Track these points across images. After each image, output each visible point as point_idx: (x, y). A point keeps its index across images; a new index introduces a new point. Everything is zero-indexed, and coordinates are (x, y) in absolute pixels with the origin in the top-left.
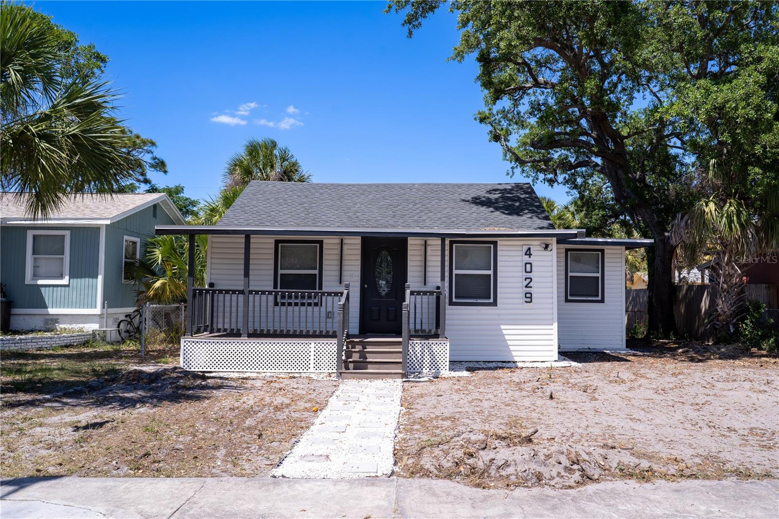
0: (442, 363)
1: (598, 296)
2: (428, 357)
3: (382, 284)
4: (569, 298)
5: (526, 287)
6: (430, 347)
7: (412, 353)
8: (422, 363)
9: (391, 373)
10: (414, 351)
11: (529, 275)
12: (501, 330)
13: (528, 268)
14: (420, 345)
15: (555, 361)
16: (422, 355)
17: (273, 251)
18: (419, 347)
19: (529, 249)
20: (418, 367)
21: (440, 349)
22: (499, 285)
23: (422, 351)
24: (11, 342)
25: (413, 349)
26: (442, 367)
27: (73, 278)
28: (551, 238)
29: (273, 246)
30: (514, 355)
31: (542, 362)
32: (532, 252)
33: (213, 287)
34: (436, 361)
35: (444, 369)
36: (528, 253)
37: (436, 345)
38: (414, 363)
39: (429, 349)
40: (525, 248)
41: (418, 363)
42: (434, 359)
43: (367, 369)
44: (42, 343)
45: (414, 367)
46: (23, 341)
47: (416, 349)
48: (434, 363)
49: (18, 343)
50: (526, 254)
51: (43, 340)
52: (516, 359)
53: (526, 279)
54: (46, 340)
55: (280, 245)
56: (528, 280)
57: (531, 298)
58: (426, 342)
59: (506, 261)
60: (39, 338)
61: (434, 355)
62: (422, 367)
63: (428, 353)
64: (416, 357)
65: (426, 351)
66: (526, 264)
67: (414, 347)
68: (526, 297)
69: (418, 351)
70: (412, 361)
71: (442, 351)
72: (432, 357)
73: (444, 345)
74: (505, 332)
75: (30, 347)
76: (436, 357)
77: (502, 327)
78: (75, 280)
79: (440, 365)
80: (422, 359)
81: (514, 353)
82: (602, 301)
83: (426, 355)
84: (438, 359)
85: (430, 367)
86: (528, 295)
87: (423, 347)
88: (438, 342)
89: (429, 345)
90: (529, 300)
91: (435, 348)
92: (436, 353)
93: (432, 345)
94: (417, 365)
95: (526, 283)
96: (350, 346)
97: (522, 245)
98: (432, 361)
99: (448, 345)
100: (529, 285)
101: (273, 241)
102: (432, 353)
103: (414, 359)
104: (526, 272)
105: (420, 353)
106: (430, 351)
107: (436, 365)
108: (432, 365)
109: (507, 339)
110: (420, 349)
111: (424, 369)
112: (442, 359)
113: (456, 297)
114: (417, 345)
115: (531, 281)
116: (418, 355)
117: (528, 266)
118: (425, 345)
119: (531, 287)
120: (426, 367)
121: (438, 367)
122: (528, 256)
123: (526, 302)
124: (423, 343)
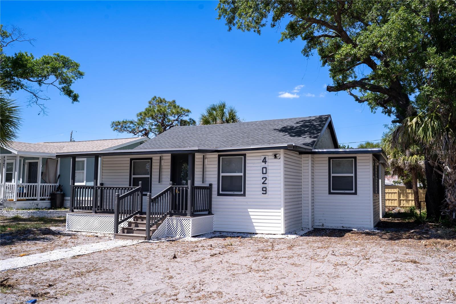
0: (187, 232)
1: (352, 190)
2: (180, 228)
3: (184, 182)
4: (332, 191)
5: (263, 183)
6: (181, 222)
7: (172, 225)
8: (176, 231)
9: (139, 237)
10: (173, 224)
11: (265, 176)
12: (248, 212)
13: (264, 172)
14: (176, 220)
15: (282, 234)
16: (177, 226)
17: (129, 165)
18: (175, 221)
19: (265, 158)
20: (174, 234)
21: (187, 223)
22: (247, 182)
23: (177, 224)
24: (46, 213)
25: (172, 222)
26: (187, 235)
27: (88, 182)
28: (279, 150)
29: (129, 162)
30: (256, 229)
31: (274, 234)
32: (267, 160)
33: (103, 186)
34: (184, 231)
35: (188, 236)
36: (264, 161)
37: (185, 221)
38: (172, 231)
39: (180, 223)
40: (263, 158)
41: (174, 231)
42: (183, 229)
43: (133, 233)
44: (61, 214)
45: (172, 234)
46: (51, 213)
47: (174, 222)
48: (183, 232)
49: (49, 214)
50: (263, 162)
51: (62, 212)
52: (257, 232)
53: (263, 178)
54: (64, 213)
55: (133, 161)
56: (265, 179)
57: (266, 191)
58: (179, 218)
59: (252, 167)
60: (60, 212)
61: (183, 227)
62: (176, 234)
63: (180, 225)
64: (174, 227)
65: (179, 224)
66: (263, 168)
67: (173, 221)
68: (263, 191)
69: (175, 224)
70: (171, 230)
71: (188, 225)
72: (182, 228)
73: (189, 221)
74: (250, 213)
75: (55, 216)
76: (184, 228)
77: (249, 210)
78: (88, 183)
79: (186, 233)
80: (177, 229)
81: (256, 228)
82: (355, 193)
83: (179, 226)
84: (185, 229)
85: (180, 234)
86: (264, 189)
87: (177, 221)
88: (186, 219)
89: (180, 220)
90: (265, 192)
91: (184, 222)
92: (184, 226)
93: (182, 221)
94: (173, 232)
95: (263, 181)
96: (135, 219)
97: (261, 156)
98: (182, 231)
99: (191, 220)
100: (265, 182)
101: (129, 159)
102: (182, 225)
103: (172, 229)
104: (263, 173)
105: (176, 225)
106: (181, 224)
107: (184, 233)
108: (182, 233)
109: (252, 218)
110: (176, 223)
111: (177, 235)
112: (187, 230)
113: (222, 191)
114: (174, 220)
115: (266, 179)
116: (175, 226)
117: (264, 170)
118: (178, 220)
119: (266, 184)
120: (178, 234)
121: (185, 235)
122: (264, 163)
123: (263, 193)
124: (177, 219)
